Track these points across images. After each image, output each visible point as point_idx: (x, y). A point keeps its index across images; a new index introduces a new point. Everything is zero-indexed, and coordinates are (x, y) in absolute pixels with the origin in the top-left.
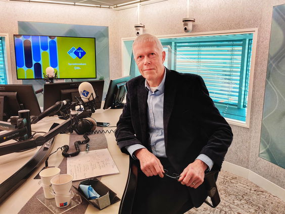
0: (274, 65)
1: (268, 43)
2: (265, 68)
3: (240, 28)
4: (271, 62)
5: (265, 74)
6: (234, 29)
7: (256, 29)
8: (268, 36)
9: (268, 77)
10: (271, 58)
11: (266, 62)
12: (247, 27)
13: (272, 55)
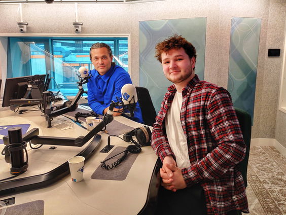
0: (143, 58)
1: (138, 44)
2: (138, 60)
3: (118, 33)
4: (141, 56)
5: (138, 64)
6: (114, 33)
7: (129, 35)
8: (137, 39)
9: (140, 65)
10: (140, 54)
11: (138, 56)
12: (123, 33)
13: (141, 51)
